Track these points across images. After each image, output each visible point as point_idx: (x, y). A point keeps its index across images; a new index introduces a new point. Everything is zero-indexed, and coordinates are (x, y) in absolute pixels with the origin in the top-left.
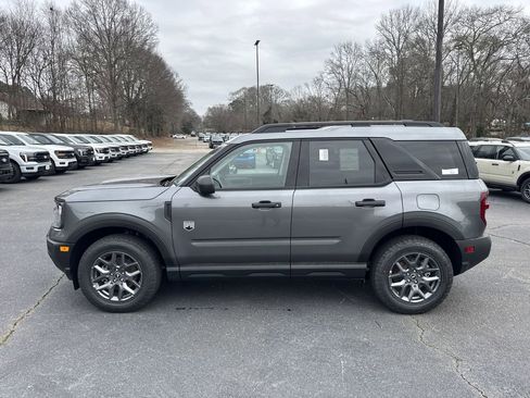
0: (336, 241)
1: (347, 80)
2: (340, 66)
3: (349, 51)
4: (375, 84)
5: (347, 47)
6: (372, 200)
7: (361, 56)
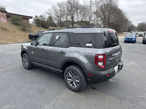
0: (55, 62)
6: (63, 52)
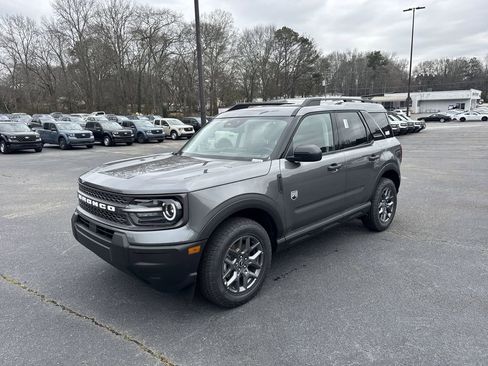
1: (23, 57)
2: (13, 41)
3: (21, 25)
4: (59, 65)
5: (18, 20)
7: (36, 32)
